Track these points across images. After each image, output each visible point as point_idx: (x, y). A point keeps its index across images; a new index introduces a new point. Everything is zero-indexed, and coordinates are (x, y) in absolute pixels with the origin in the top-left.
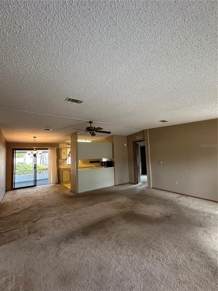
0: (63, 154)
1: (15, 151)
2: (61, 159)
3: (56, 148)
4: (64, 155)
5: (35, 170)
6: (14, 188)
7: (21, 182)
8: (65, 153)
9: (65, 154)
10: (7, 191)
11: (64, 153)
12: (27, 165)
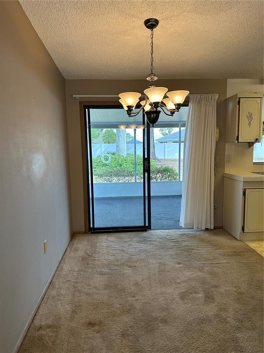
0: (244, 120)
1: (89, 111)
2: (238, 139)
3: (217, 96)
4: (250, 124)
5: (146, 177)
6: (92, 226)
7: (111, 199)
8: (255, 116)
9: (255, 122)
10: (73, 235)
11: (250, 116)
12: (122, 158)
